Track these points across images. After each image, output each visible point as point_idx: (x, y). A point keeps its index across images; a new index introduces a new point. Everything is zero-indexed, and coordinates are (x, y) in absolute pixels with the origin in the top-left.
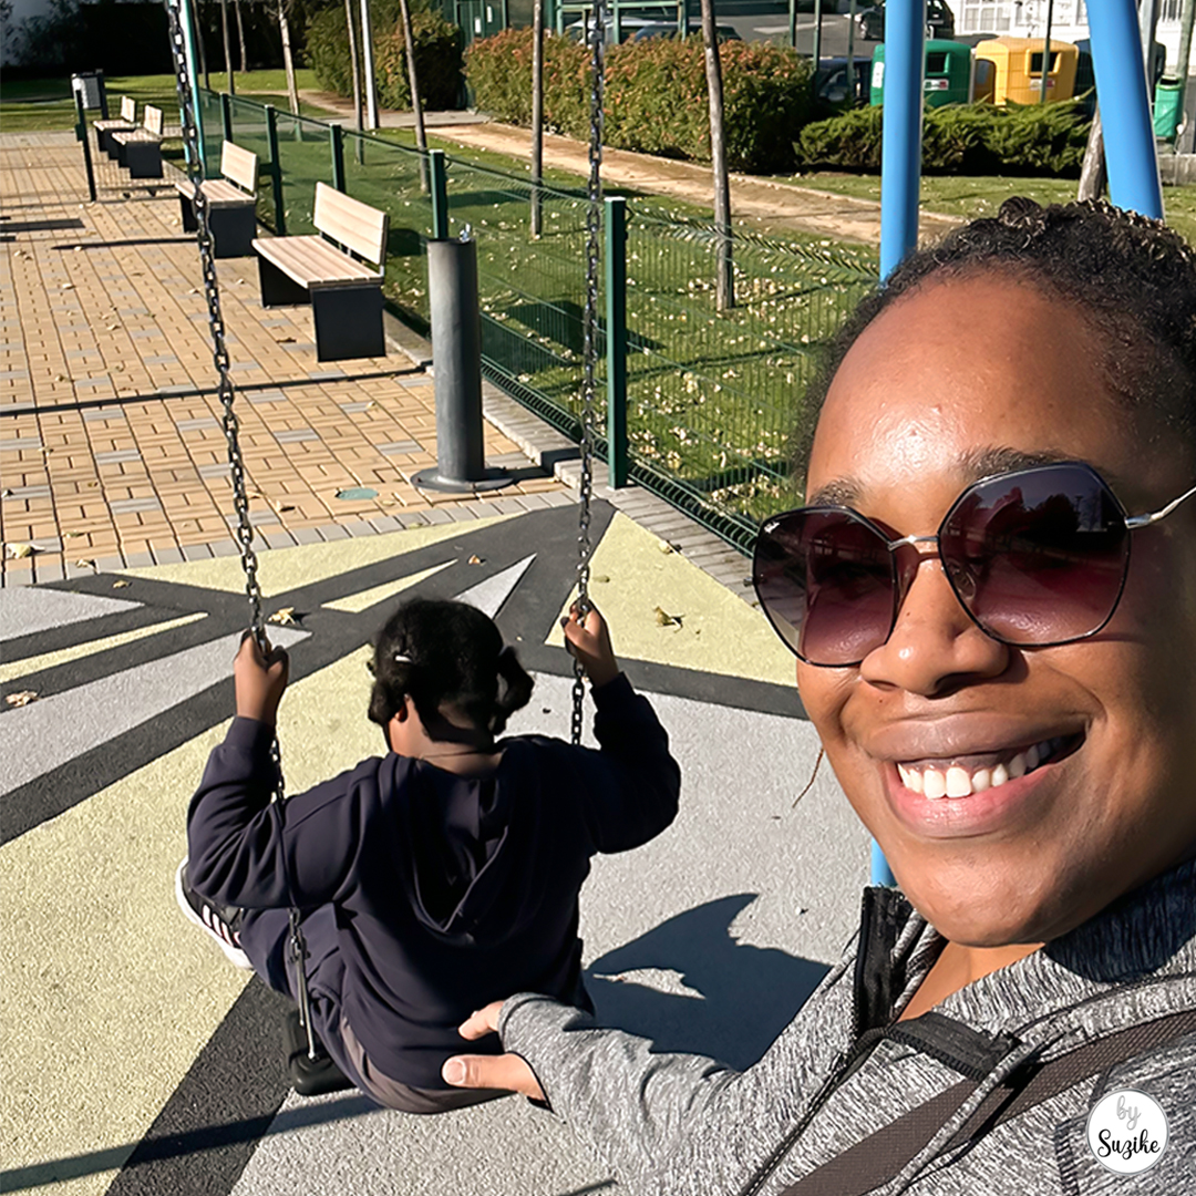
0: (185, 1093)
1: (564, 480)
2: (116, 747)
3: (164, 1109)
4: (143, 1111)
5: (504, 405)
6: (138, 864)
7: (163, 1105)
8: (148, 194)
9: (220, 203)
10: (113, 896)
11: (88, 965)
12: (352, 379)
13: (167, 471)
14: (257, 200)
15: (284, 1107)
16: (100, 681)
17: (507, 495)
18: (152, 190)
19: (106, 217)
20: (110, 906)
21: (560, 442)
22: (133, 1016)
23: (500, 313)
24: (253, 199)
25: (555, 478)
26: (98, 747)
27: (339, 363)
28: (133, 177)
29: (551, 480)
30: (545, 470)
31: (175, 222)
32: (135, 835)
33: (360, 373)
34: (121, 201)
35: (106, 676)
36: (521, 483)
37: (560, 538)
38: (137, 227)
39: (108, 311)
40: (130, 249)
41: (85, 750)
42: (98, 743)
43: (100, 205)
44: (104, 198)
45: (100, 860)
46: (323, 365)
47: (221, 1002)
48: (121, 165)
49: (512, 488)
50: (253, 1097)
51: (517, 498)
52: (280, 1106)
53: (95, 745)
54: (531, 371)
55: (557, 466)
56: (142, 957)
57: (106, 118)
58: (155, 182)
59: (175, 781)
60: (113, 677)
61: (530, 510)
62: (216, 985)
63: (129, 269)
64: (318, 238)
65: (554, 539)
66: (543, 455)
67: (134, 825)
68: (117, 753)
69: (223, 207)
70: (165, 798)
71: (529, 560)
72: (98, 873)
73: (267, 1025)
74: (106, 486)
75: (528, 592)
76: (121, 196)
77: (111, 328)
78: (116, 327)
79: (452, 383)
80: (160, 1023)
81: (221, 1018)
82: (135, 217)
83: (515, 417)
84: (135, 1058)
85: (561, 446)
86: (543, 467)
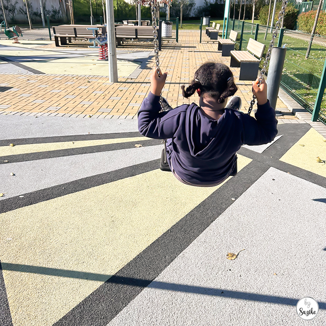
0: (131, 265)
1: (297, 117)
2: (154, 162)
3: (124, 267)
4: (118, 266)
5: (285, 96)
6: (147, 194)
7: (123, 266)
8: (213, 42)
9: (227, 43)
10: (137, 200)
11: (123, 217)
12: (246, 85)
13: (194, 100)
14: (236, 43)
15: (155, 280)
16: (157, 145)
17: (279, 118)
18: (214, 42)
19: (202, 46)
20: (135, 203)
21: (299, 107)
22: (127, 236)
23: (291, 75)
24: (234, 43)
25: (295, 116)
26: (150, 161)
27: (244, 81)
28: (211, 39)
29: (294, 116)
30: (293, 114)
31: (216, 48)
32: (149, 186)
33: (249, 84)
34: (206, 43)
35: (159, 145)
36: (285, 116)
37: (292, 132)
38: (208, 49)
39: (194, 64)
40: (205, 53)
41: (147, 161)
42: (151, 160)
43: (202, 44)
44: (203, 43)
45: (138, 190)
46: (240, 81)
47: (151, 239)
48: (209, 37)
49: (282, 117)
50: (148, 273)
51: (282, 119)
52: (154, 279)
53: (149, 161)
54: (296, 89)
55: (297, 113)
56: (137, 219)
57: (209, 27)
58: (215, 40)
59: (164, 174)
60: (161, 145)
61: (285, 123)
62: (152, 234)
63: (202, 57)
64: (247, 52)
65: (290, 132)
66: (293, 110)
67: (150, 183)
68: (154, 164)
69: (227, 44)
70: (160, 178)
71: (281, 136)
72: (136, 193)
73: (160, 251)
74: (179, 101)
75: (278, 145)
76: (207, 42)
77: (193, 68)
78: (195, 68)
79: (271, 86)
80: (133, 241)
81: (149, 245)
82: (208, 47)
83: (288, 99)
84: (123, 249)
85: (299, 108)
86: (292, 113)
